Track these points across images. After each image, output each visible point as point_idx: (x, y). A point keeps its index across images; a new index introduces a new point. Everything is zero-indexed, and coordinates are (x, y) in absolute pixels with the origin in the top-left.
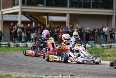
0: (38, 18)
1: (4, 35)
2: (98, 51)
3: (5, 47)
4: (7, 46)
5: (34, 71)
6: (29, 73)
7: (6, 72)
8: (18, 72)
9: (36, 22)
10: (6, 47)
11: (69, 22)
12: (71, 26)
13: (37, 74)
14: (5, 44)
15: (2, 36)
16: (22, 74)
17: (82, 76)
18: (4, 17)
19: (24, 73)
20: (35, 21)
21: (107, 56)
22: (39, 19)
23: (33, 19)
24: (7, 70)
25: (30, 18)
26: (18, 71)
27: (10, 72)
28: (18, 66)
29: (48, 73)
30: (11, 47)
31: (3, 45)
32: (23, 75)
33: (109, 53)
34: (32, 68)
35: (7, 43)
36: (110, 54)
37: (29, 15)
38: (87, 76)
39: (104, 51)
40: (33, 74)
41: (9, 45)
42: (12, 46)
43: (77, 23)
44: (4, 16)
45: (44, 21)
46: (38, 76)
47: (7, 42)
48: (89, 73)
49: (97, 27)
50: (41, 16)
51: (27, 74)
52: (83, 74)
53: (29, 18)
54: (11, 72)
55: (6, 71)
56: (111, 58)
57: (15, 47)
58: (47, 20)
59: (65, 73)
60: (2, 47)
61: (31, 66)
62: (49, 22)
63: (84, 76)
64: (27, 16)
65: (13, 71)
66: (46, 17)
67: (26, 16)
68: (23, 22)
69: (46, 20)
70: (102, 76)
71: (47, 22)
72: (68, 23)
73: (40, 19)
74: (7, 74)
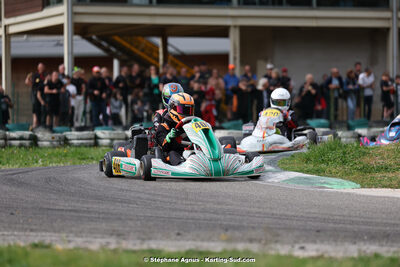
0: (131, 44)
1: (15, 107)
2: (344, 153)
3: (21, 146)
4: (27, 143)
5: (127, 229)
6: (112, 235)
7: (32, 233)
8: (71, 232)
9: (125, 57)
10: (25, 147)
11: (238, 55)
12: (247, 68)
13: (139, 238)
14: (21, 138)
15: (10, 110)
16: (89, 239)
17: (296, 242)
18: (12, 45)
19: (96, 238)
20: (120, 54)
21: (379, 170)
22: (134, 49)
23: (113, 49)
24: (34, 227)
25: (104, 44)
26: (74, 229)
27: (44, 234)
28: (71, 211)
29: (179, 234)
30: (41, 148)
31: (14, 139)
32: (90, 242)
33: (382, 158)
34: (120, 219)
35: (27, 134)
36: (388, 162)
37: (98, 36)
38: (315, 242)
39: (364, 154)
40: (124, 239)
41: (34, 140)
42: (46, 143)
43: (266, 60)
44: (13, 39)
45: (150, 55)
46: (145, 246)
47: (27, 130)
48: (318, 231)
49: (335, 70)
50: (140, 38)
51: (103, 238)
52: (297, 233)
53: (99, 45)
54: (48, 234)
55: (32, 230)
56: (391, 175)
57: (54, 147)
58: (161, 50)
59: (237, 234)
60: (11, 146)
61: (115, 211)
62: (170, 57)
63: (304, 242)
64: (94, 37)
65: (55, 232)
66: (158, 41)
67: (90, 40)
68: (79, 61)
69: (158, 53)
70: (364, 240)
71: (161, 57)
72: (235, 59)
73: (137, 47)
74: (36, 241)
